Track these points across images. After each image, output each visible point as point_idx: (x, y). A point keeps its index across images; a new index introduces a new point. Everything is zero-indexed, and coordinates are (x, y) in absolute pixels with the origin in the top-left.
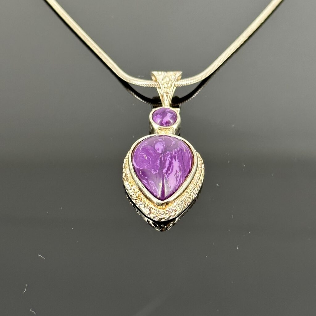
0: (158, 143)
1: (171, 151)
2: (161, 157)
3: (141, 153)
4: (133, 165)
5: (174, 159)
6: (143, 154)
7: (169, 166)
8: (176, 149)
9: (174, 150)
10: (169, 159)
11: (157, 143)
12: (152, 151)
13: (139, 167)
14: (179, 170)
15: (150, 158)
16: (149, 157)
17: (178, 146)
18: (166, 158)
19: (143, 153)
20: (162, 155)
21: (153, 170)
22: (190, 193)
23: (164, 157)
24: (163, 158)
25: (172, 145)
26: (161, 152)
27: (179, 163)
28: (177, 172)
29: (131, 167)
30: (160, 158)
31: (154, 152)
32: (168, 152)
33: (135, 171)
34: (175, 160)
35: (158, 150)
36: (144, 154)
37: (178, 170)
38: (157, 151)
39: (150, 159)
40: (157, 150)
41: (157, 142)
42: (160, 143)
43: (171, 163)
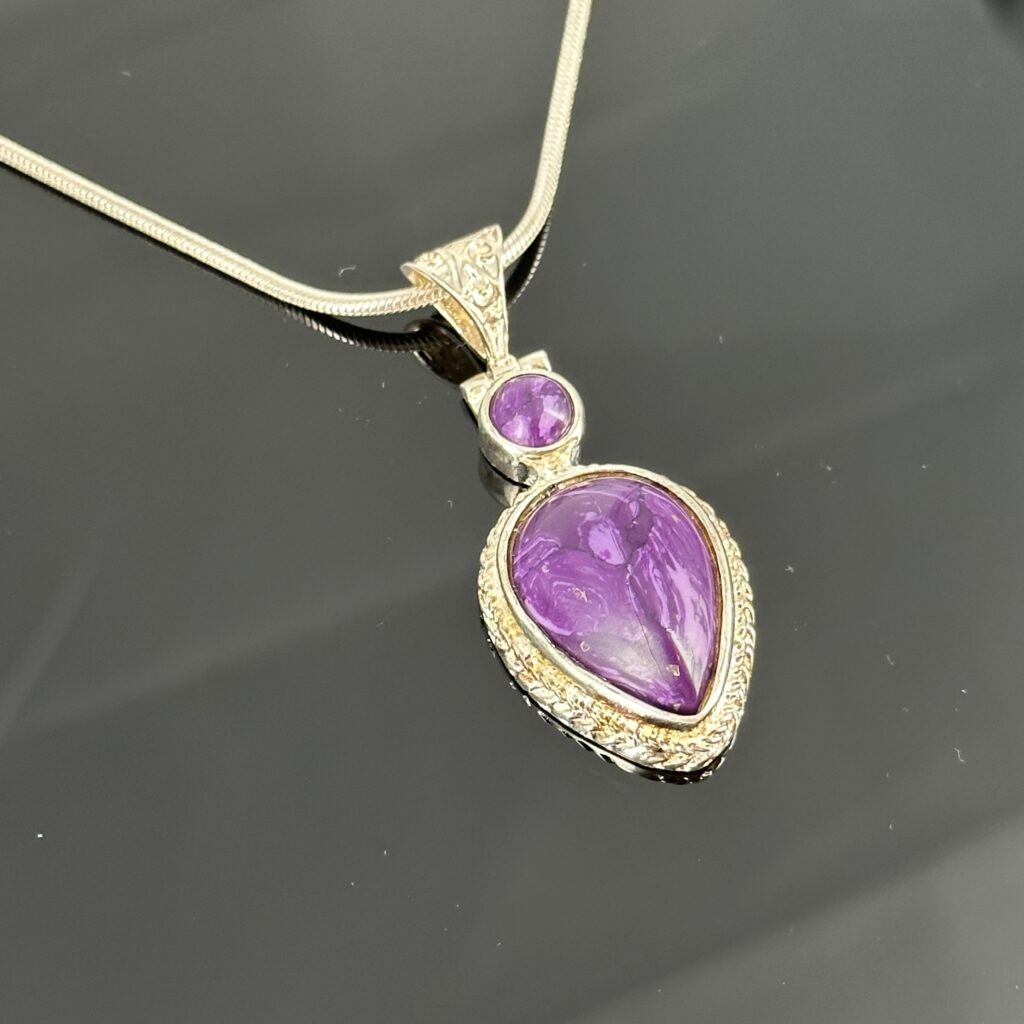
0: (594, 532)
1: (644, 544)
2: (631, 577)
3: (555, 584)
4: (540, 626)
5: (668, 567)
6: (566, 588)
7: (668, 598)
8: (653, 529)
9: (650, 535)
10: (656, 572)
11: (591, 533)
12: (591, 566)
13: (570, 629)
14: (697, 595)
15: (597, 590)
16: (593, 590)
17: (654, 515)
18: (645, 575)
19: (561, 580)
20: (629, 568)
21: (626, 629)
22: (742, 641)
23: (638, 572)
24: (637, 579)
25: (634, 520)
26: (622, 562)
27: (685, 571)
28: (694, 603)
29: (538, 634)
30: (631, 583)
31: (600, 566)
32: (639, 550)
33: (558, 645)
34: (674, 569)
35: (607, 554)
36: (569, 584)
37: (695, 596)
38: (608, 561)
39: (600, 596)
40: (604, 557)
41: (589, 529)
42: (600, 530)
43: (669, 586)
